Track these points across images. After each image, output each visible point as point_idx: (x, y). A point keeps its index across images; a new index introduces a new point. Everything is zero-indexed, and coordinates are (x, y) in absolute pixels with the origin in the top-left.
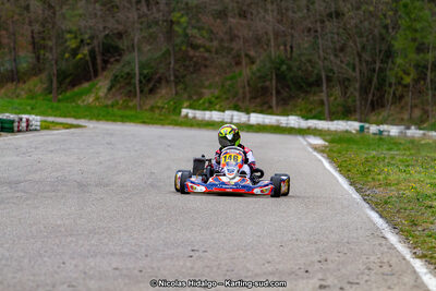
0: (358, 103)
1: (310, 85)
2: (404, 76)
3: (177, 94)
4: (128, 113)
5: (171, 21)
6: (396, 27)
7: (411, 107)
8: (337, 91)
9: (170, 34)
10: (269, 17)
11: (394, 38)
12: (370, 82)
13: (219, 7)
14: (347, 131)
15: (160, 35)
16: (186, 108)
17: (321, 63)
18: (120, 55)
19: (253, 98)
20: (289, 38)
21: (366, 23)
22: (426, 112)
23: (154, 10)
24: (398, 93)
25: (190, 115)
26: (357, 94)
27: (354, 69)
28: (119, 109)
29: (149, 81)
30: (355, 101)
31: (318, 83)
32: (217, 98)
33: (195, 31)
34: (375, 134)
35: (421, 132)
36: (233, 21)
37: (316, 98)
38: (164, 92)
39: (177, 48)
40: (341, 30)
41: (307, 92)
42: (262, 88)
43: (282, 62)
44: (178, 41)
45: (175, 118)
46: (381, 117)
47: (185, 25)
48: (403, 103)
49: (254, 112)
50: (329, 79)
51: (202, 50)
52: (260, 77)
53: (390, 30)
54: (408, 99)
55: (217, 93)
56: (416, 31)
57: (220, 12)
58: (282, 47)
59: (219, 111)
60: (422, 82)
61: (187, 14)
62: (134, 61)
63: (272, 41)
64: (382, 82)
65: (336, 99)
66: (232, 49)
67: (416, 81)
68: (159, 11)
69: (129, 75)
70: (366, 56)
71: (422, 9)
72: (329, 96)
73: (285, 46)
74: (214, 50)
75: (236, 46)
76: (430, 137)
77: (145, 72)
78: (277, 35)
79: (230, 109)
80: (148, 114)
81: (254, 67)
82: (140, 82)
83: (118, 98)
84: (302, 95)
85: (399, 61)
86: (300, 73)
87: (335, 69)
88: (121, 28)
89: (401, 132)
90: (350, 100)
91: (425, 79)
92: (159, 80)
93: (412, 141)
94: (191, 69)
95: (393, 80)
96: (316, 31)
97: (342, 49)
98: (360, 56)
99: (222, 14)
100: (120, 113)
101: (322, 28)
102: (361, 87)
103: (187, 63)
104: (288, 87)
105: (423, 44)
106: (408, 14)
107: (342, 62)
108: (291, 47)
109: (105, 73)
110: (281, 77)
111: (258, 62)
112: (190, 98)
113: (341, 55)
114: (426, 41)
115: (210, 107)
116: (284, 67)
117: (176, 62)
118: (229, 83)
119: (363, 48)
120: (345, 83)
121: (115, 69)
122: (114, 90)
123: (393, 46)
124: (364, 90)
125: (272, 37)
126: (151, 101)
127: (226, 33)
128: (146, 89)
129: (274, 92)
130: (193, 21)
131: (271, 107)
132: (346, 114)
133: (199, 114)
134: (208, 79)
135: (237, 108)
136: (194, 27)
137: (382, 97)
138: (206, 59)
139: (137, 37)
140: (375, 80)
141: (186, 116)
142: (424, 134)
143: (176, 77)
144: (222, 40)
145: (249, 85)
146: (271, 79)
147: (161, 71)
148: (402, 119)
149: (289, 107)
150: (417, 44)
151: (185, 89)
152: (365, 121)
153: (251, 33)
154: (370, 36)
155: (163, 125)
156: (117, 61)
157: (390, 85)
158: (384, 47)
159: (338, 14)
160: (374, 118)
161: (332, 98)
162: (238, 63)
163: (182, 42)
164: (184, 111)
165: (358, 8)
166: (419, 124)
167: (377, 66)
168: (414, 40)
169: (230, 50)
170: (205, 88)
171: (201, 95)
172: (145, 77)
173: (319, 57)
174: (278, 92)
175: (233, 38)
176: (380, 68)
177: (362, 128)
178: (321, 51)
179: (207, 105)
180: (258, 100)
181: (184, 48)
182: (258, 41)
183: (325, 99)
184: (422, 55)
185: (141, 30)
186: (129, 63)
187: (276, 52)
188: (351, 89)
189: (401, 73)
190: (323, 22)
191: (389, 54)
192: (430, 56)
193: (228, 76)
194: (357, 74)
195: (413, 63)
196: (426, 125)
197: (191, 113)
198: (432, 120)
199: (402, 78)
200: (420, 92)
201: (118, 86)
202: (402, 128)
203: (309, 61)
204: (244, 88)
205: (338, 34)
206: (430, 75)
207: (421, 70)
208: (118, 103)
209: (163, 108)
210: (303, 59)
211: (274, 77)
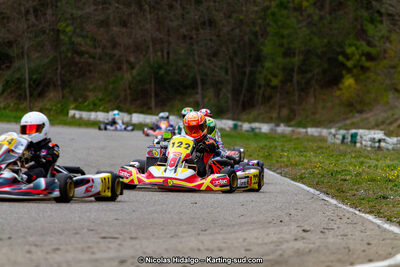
0: (230, 103)
1: (186, 87)
2: (273, 79)
3: (63, 97)
5: (58, 30)
6: (265, 34)
7: (280, 107)
8: (210, 93)
9: (57, 43)
10: (148, 26)
11: (263, 44)
12: (241, 84)
13: (101, 18)
14: (221, 129)
15: (47, 43)
16: (73, 109)
17: (196, 67)
18: (11, 62)
19: (134, 100)
20: (165, 45)
21: (237, 31)
22: (293, 112)
23: (43, 21)
24: (267, 94)
25: (77, 116)
26: (229, 95)
27: (227, 72)
28: (11, 111)
29: (38, 85)
30: (227, 102)
31: (194, 85)
33: (79, 39)
34: (247, 131)
35: (290, 129)
36: (116, 29)
37: (191, 100)
38: (52, 95)
39: (63, 56)
40: (214, 38)
41: (183, 94)
42: (142, 91)
43: (160, 67)
44: (63, 48)
45: (65, 118)
46: (251, 117)
47: (70, 34)
48: (271, 103)
49: (136, 112)
50: (204, 82)
51: (86, 56)
52: (140, 81)
53: (259, 37)
54: (277, 99)
55: (100, 95)
56: (283, 37)
57: (102, 22)
58: (159, 54)
59: (103, 111)
60: (289, 84)
61: (72, 24)
62: (25, 67)
63: (151, 48)
64: (252, 84)
65: (210, 100)
66: (114, 55)
67: (284, 82)
68: (46, 21)
69: (20, 81)
70: (237, 60)
71: (288, 17)
72: (203, 97)
73: (162, 51)
74: (97, 56)
75: (118, 52)
76: (299, 133)
77: (34, 77)
81: (135, 72)
82: (30, 85)
83: (9, 101)
84: (179, 97)
85: (268, 64)
86: (176, 77)
87: (209, 72)
88: (11, 37)
89: (272, 130)
90: (223, 101)
91: (291, 81)
92: (47, 85)
93: (283, 136)
94: (76, 74)
95: (262, 82)
96: (191, 38)
97: (215, 55)
98: (231, 59)
99: (104, 24)
100: (14, 114)
101: (197, 35)
102: (233, 89)
103: (73, 68)
104: (166, 89)
105: (289, 49)
106: (276, 22)
107: (215, 66)
108: (168, 53)
110: (159, 81)
111: (138, 67)
112: (76, 100)
113: (214, 59)
114: (292, 46)
115: (94, 108)
116: (162, 72)
117: (62, 68)
119: (235, 53)
120: (218, 86)
121: (7, 74)
122: (5, 94)
124: (236, 92)
125: (151, 44)
126: (40, 104)
127: (108, 40)
128: (36, 93)
129: (153, 95)
130: (78, 30)
131: (150, 108)
132: (219, 113)
133: (85, 115)
134: (91, 83)
136: (79, 36)
137: (252, 98)
138: (90, 65)
139: (27, 45)
140: (246, 82)
141: (74, 117)
142: (293, 131)
143: (63, 82)
144: (104, 47)
145: (130, 88)
146: (150, 83)
148: (272, 118)
150: (283, 49)
151: (71, 92)
152: (238, 120)
153: (131, 41)
154: (241, 43)
156: (8, 67)
157: (260, 87)
158: (254, 53)
159: (211, 23)
160: (245, 117)
161: (206, 100)
162: (120, 69)
163: (68, 50)
164: (72, 112)
165: (230, 17)
166: (288, 121)
167: (248, 70)
168: (281, 45)
169: (111, 57)
170: (90, 91)
171: (85, 98)
172: (34, 82)
173: (194, 61)
174: (157, 95)
175: (115, 45)
176: (251, 71)
177: (235, 126)
178: (196, 57)
179: (91, 107)
180: (138, 102)
181: (69, 55)
182: (138, 48)
183: (200, 100)
184: (288, 60)
185: (30, 38)
186: (19, 69)
187: (154, 58)
188: (224, 90)
189: (269, 76)
190: (197, 30)
191: (258, 59)
192: (297, 60)
193: (111, 80)
194: (229, 77)
195: (280, 66)
196: (293, 123)
197: (78, 114)
198: (298, 118)
199: (270, 80)
200: (287, 93)
201: (9, 91)
202: (272, 125)
203: (185, 66)
204: (125, 90)
205: (211, 40)
206: (296, 77)
207: (288, 72)
208: (9, 106)
209: (50, 110)
210: (180, 64)
211: (153, 81)
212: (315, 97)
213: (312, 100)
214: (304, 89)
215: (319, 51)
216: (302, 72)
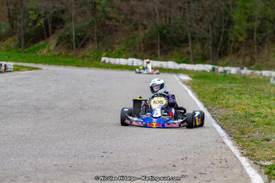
0: (211, 53)
1: (182, 42)
2: (240, 37)
3: (98, 48)
4: (68, 60)
5: (95, 3)
6: (234, 6)
7: (244, 56)
8: (198, 46)
9: (94, 11)
11: (233, 13)
12: (219, 41)
14: (204, 71)
15: (88, 11)
16: (104, 56)
17: (188, 29)
18: (63, 24)
19: (146, 50)
20: (168, 13)
21: (216, 4)
22: (253, 59)
24: (236, 47)
25: (107, 61)
26: (210, 48)
27: (208, 32)
28: (63, 57)
29: (81, 40)
30: (209, 52)
31: (186, 41)
32: (123, 50)
33: (110, 9)
34: (221, 73)
35: (250, 71)
36: (133, 3)
37: (185, 50)
38: (90, 46)
39: (98, 20)
40: (201, 8)
41: (179, 47)
42: (151, 44)
43: (164, 28)
44: (99, 15)
45: (98, 63)
46: (225, 62)
47: (103, 5)
48: (239, 53)
50: (193, 39)
51: (114, 20)
52: (150, 37)
53: (231, 8)
54: (242, 51)
55: (123, 48)
56: (247, 8)
58: (164, 19)
59: (125, 58)
60: (251, 40)
62: (72, 28)
64: (226, 40)
65: (197, 51)
66: (133, 20)
67: (247, 39)
69: (69, 37)
70: (216, 24)
72: (193, 49)
73: (166, 18)
74: (121, 21)
75: (135, 18)
76: (256, 75)
77: (79, 34)
78: (160, 11)
79: (131, 57)
80: (80, 61)
81: (147, 31)
82: (76, 40)
83: (62, 50)
84: (177, 48)
85: (236, 27)
86: (175, 35)
87: (197, 32)
88: (64, 7)
89: (238, 71)
90: (206, 51)
91: (252, 38)
92: (88, 40)
93: (245, 77)
94: (107, 32)
95: (233, 39)
96: (185, 9)
97: (201, 20)
98: (212, 24)
100: (64, 60)
101: (189, 7)
102: (213, 44)
103: (105, 29)
104: (168, 43)
105: (252, 16)
107: (201, 27)
108: (170, 19)
109: (54, 35)
110: (163, 37)
111: (149, 28)
112: (107, 50)
113: (200, 23)
114: (253, 15)
115: (119, 56)
116: (165, 31)
117: (98, 28)
118: (131, 41)
119: (214, 19)
120: (203, 41)
121: (60, 32)
122: (59, 45)
123: (233, 18)
124: (215, 45)
125: (157, 12)
126: (82, 53)
127: (129, 10)
128: (80, 45)
129: (159, 47)
130: (109, 3)
131: (157, 56)
132: (204, 60)
133: (112, 60)
134: (117, 39)
135: (136, 57)
136: (109, 7)
137: (226, 49)
138: (116, 26)
139: (74, 13)
140: (221, 39)
141: (104, 62)
142: (252, 73)
143: (98, 37)
144: (126, 15)
145: (143, 42)
146: (157, 39)
147: (88, 33)
148: (239, 63)
149: (168, 56)
150: (247, 17)
151: (104, 45)
152: (216, 64)
153: (144, 10)
154: (219, 12)
155: (90, 67)
156: (62, 28)
157: (231, 42)
158: (227, 19)
160: (220, 62)
161: (195, 50)
162: (136, 29)
163: (102, 16)
164: (103, 59)
166: (249, 66)
167: (223, 30)
168: (246, 14)
169: (131, 21)
170: (116, 44)
171: (113, 49)
172: (79, 37)
173: (187, 25)
174: (161, 47)
176: (225, 32)
177: (214, 69)
178: (188, 21)
179: (117, 54)
180: (149, 52)
181: (103, 19)
182: (149, 15)
183: (191, 51)
184: (250, 23)
185: (76, 8)
186: (69, 29)
187: (160, 22)
188: (207, 45)
189: (237, 35)
190: (189, 3)
191: (230, 23)
192: (256, 24)
193: (131, 36)
194: (210, 35)
195: (245, 28)
196: (253, 67)
197: (107, 60)
198: (257, 64)
199: (238, 38)
200: (250, 46)
201: (62, 43)
202: (239, 68)
203: (181, 27)
204: (140, 44)
205: (198, 10)
206: (255, 36)
207: (250, 32)
208: (62, 54)
209: (90, 56)
210: (177, 26)
211: (159, 37)
212: (269, 49)
213: (267, 51)
214: (261, 44)
215: (271, 18)
216: (260, 32)
